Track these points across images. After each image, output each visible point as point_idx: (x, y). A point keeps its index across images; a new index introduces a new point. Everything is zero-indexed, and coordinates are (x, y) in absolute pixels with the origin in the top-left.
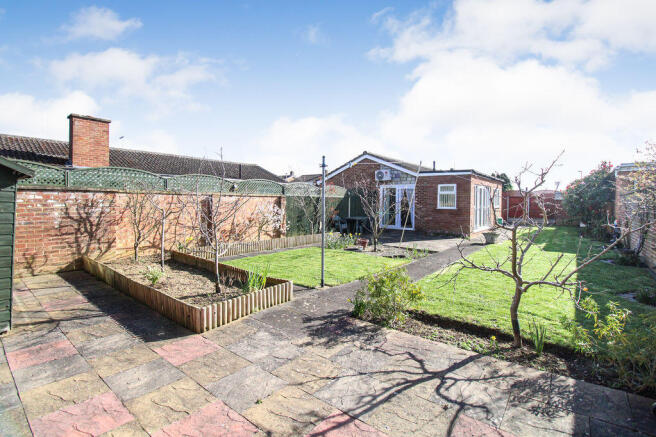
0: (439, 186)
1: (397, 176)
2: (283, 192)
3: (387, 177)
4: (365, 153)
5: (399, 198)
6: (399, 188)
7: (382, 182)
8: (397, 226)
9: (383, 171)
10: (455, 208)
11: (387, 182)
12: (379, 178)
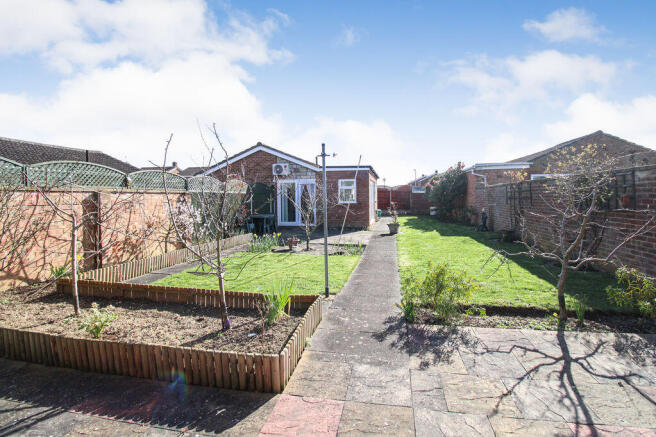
0: (340, 181)
1: (296, 170)
2: (186, 188)
3: (285, 172)
4: (259, 144)
5: (298, 194)
6: (299, 183)
7: (280, 177)
8: (298, 222)
9: (283, 165)
10: (355, 202)
11: (285, 177)
12: (277, 172)
